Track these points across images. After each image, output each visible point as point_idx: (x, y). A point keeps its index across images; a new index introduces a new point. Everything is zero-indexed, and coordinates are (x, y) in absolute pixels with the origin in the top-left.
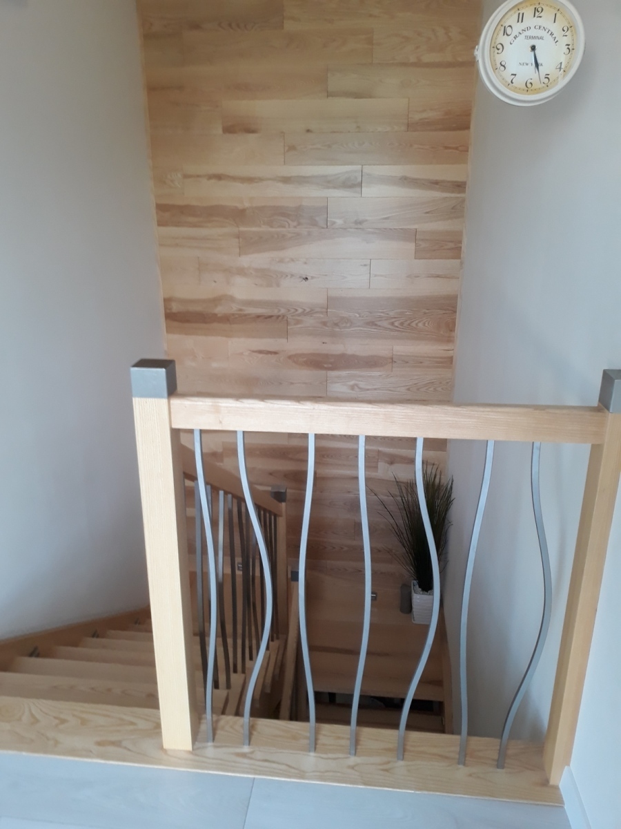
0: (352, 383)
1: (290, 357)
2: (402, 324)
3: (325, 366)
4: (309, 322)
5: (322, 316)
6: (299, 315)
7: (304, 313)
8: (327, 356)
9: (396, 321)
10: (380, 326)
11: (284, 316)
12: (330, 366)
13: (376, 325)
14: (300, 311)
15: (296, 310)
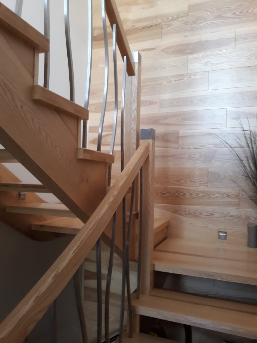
0: (206, 61)
1: (163, 50)
2: (241, 12)
3: (187, 52)
4: (177, 24)
5: (185, 18)
6: (169, 21)
7: (173, 19)
8: (188, 45)
9: (236, 11)
10: (225, 17)
11: (160, 24)
12: (190, 51)
13: (222, 17)
14: (170, 18)
15: (168, 18)
